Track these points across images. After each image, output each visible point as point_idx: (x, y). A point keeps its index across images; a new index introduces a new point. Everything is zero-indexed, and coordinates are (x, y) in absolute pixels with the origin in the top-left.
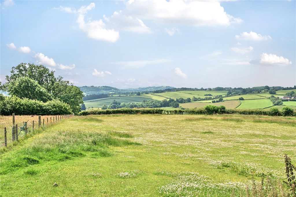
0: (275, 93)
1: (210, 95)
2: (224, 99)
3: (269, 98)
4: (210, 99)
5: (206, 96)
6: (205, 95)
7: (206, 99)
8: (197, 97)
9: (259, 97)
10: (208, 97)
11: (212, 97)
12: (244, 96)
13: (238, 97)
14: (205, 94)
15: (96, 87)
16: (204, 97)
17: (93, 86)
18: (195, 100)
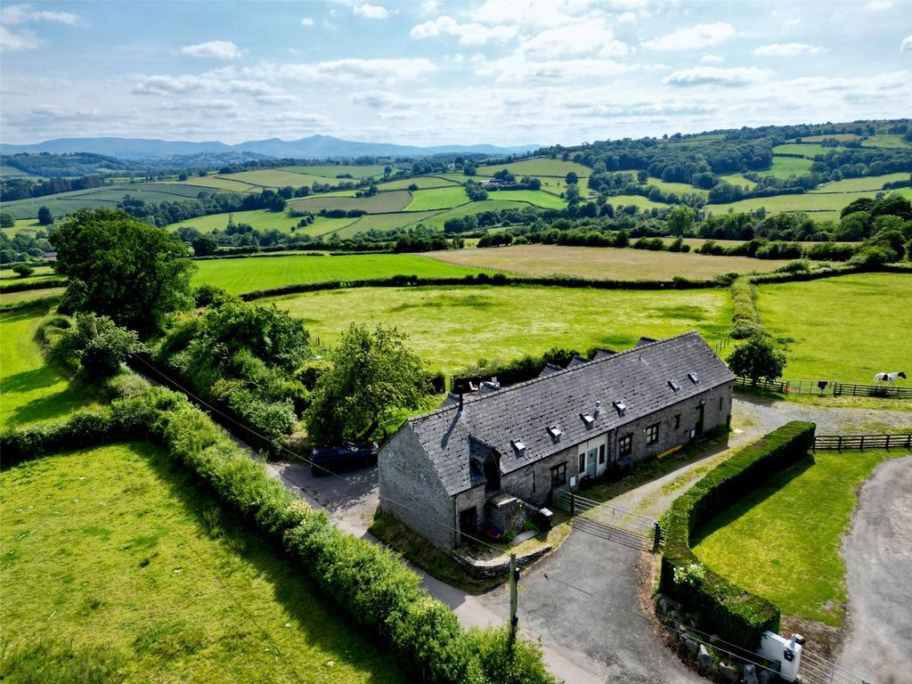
0: (474, 174)
1: (348, 176)
2: (380, 187)
3: (464, 185)
4: (348, 187)
5: (342, 180)
6: (338, 177)
7: (341, 188)
8: (322, 182)
9: (445, 183)
10: (346, 181)
11: (355, 182)
12: (418, 182)
13: (406, 183)
14: (339, 174)
15: (55, 156)
16: (336, 183)
17: (45, 153)
18: (320, 189)
